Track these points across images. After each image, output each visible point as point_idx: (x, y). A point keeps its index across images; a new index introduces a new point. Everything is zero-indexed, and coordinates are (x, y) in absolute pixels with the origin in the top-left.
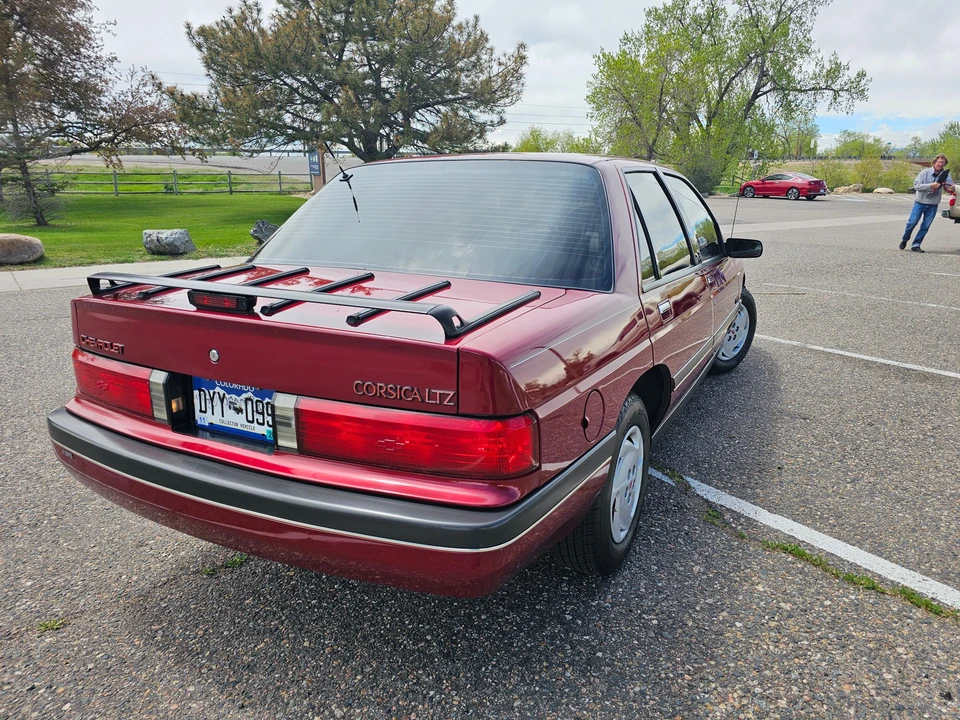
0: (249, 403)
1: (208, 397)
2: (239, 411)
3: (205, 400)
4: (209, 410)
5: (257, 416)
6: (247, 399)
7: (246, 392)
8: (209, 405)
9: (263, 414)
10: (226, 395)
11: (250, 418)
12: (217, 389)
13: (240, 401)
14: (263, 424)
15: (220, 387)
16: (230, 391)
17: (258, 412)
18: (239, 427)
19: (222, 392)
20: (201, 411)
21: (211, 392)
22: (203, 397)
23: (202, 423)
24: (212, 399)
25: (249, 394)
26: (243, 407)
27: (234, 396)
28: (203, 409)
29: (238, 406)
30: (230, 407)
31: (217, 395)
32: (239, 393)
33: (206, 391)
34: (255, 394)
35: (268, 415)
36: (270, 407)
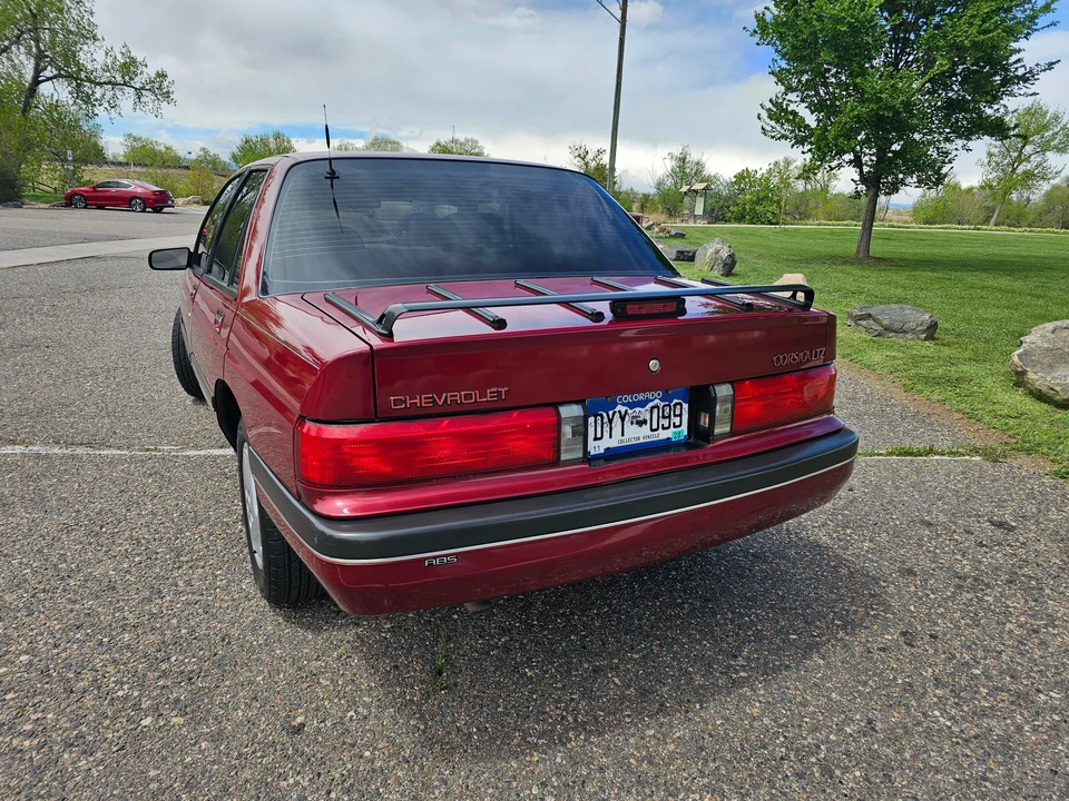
0: (656, 410)
1: (606, 420)
2: (641, 423)
3: (602, 424)
4: (606, 435)
5: (662, 421)
6: (653, 408)
7: (652, 400)
8: (607, 429)
9: (669, 417)
10: (630, 411)
11: (655, 427)
12: (619, 408)
13: (644, 413)
14: (668, 428)
15: (623, 404)
16: (632, 405)
17: (664, 417)
18: (642, 440)
19: (623, 409)
20: (596, 439)
21: (611, 413)
22: (599, 422)
23: (597, 452)
24: (611, 421)
25: (657, 401)
26: (648, 417)
27: (637, 409)
28: (599, 435)
29: (641, 419)
30: (632, 423)
31: (617, 415)
32: (642, 404)
33: (605, 415)
34: (661, 400)
35: (675, 416)
36: (678, 407)
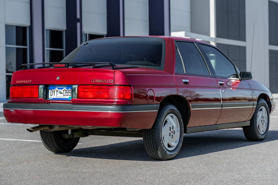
0: (65, 91)
5: (66, 94)
7: (64, 88)
12: (56, 89)
13: (62, 91)
14: (68, 96)
16: (59, 89)
20: (51, 95)
23: (51, 98)
24: (54, 92)
30: (59, 93)
33: (53, 90)
34: (66, 88)
35: (69, 93)
36: (70, 91)
